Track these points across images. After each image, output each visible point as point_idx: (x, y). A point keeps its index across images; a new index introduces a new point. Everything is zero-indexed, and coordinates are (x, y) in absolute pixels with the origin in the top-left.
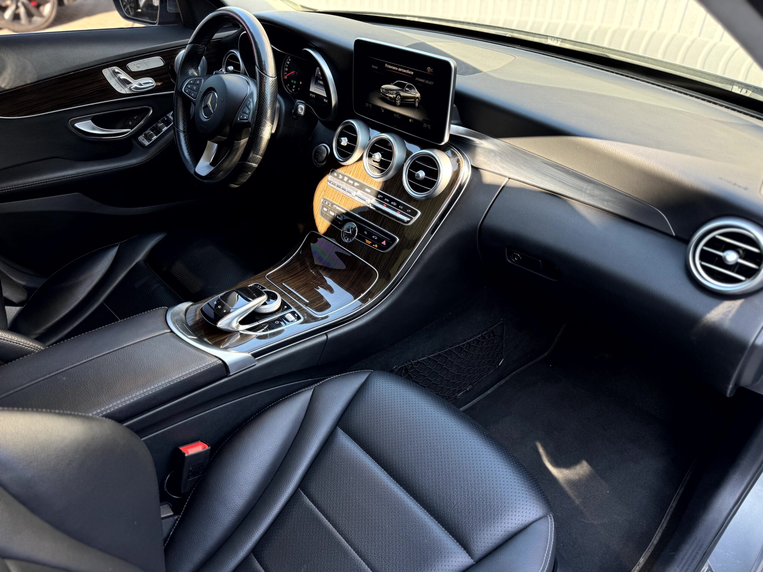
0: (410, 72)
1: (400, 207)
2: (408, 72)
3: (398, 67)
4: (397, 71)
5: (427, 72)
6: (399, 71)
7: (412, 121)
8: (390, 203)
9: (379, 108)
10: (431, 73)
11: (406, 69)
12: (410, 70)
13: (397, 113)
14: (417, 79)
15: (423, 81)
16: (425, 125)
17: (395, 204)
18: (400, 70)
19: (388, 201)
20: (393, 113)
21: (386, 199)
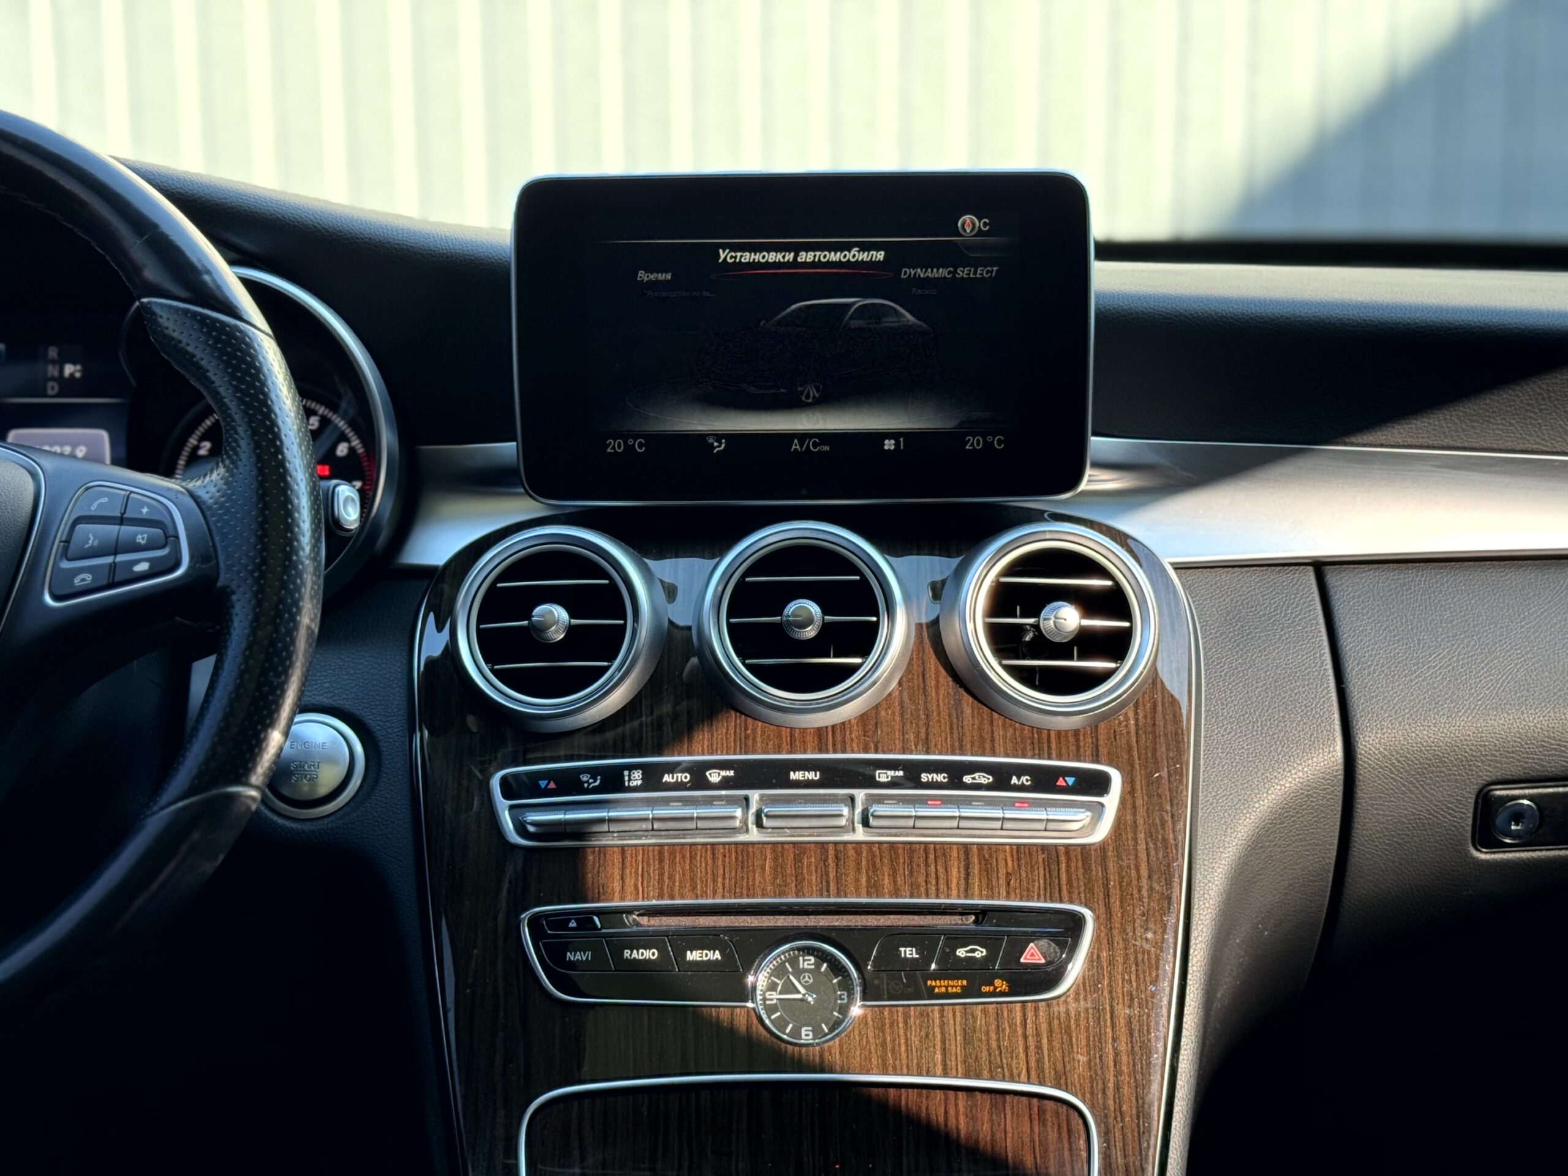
0: (864, 256)
1: (1014, 780)
2: (855, 255)
3: (797, 249)
4: (795, 264)
5: (961, 236)
6: (805, 265)
7: (897, 444)
8: (956, 783)
9: (700, 438)
10: (980, 233)
11: (848, 247)
12: (864, 247)
13: (803, 436)
14: (907, 272)
15: (943, 273)
16: (974, 443)
17: (984, 779)
18: (806, 257)
19: (941, 778)
20: (784, 439)
21: (925, 777)
